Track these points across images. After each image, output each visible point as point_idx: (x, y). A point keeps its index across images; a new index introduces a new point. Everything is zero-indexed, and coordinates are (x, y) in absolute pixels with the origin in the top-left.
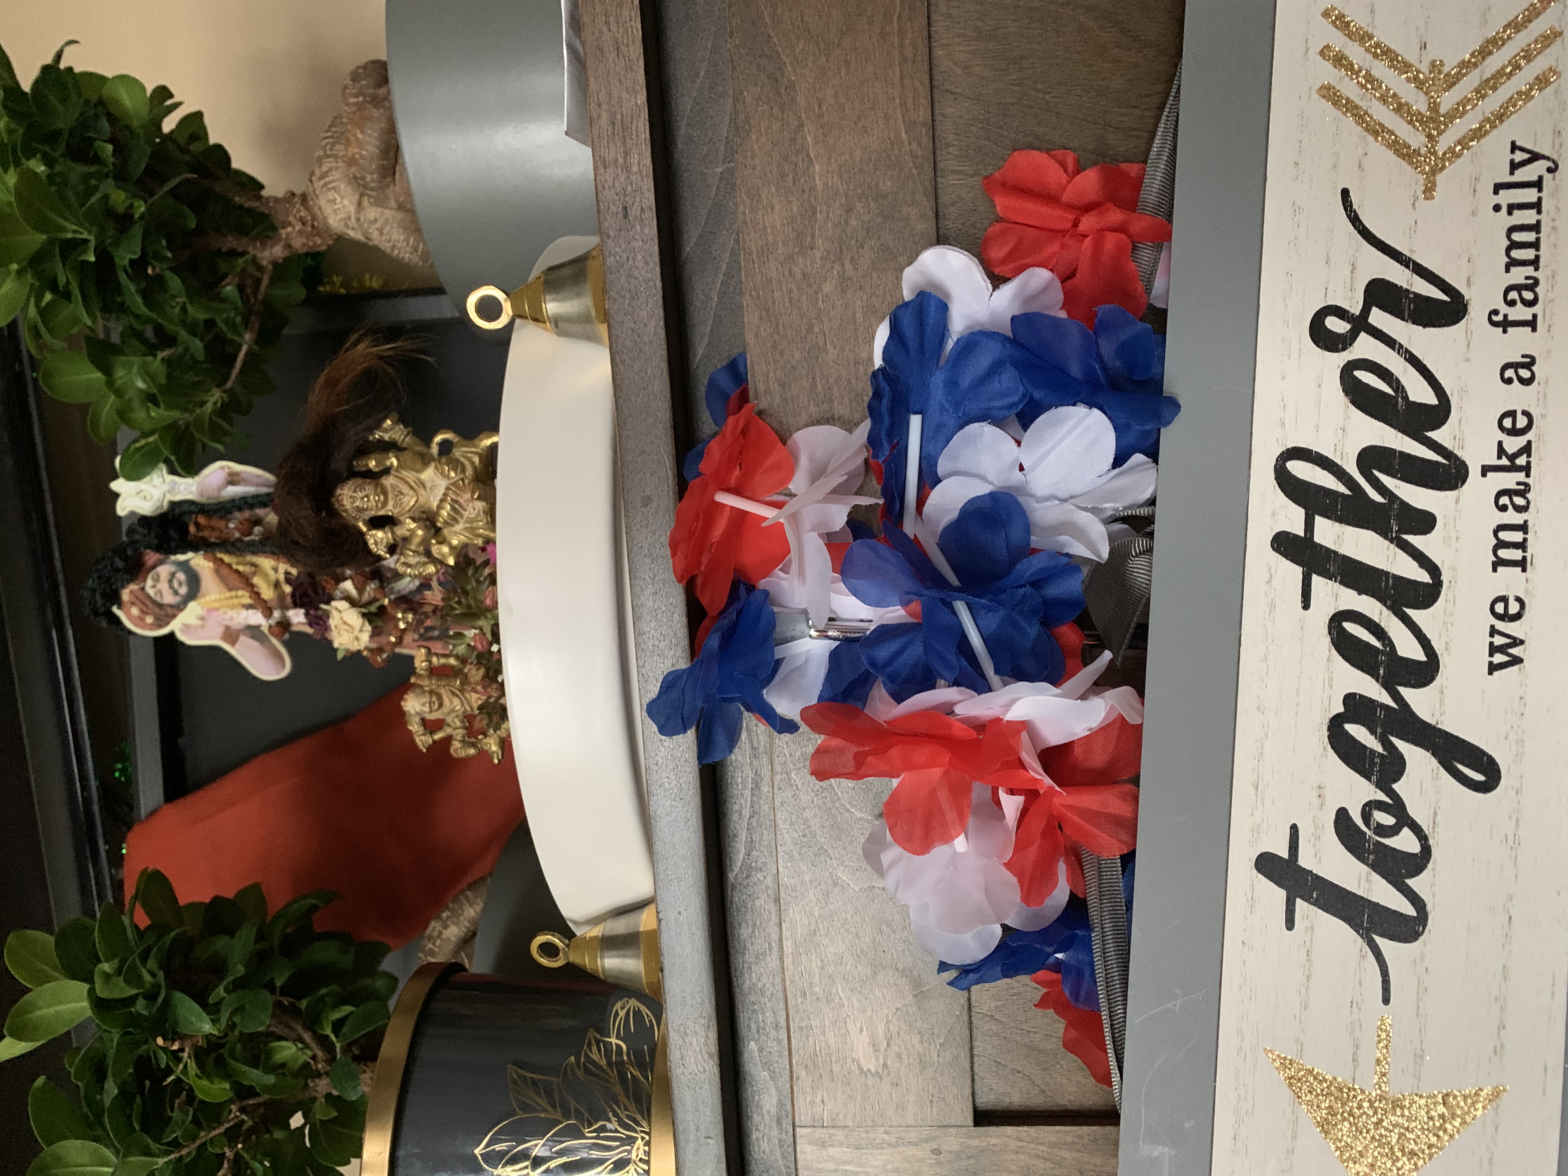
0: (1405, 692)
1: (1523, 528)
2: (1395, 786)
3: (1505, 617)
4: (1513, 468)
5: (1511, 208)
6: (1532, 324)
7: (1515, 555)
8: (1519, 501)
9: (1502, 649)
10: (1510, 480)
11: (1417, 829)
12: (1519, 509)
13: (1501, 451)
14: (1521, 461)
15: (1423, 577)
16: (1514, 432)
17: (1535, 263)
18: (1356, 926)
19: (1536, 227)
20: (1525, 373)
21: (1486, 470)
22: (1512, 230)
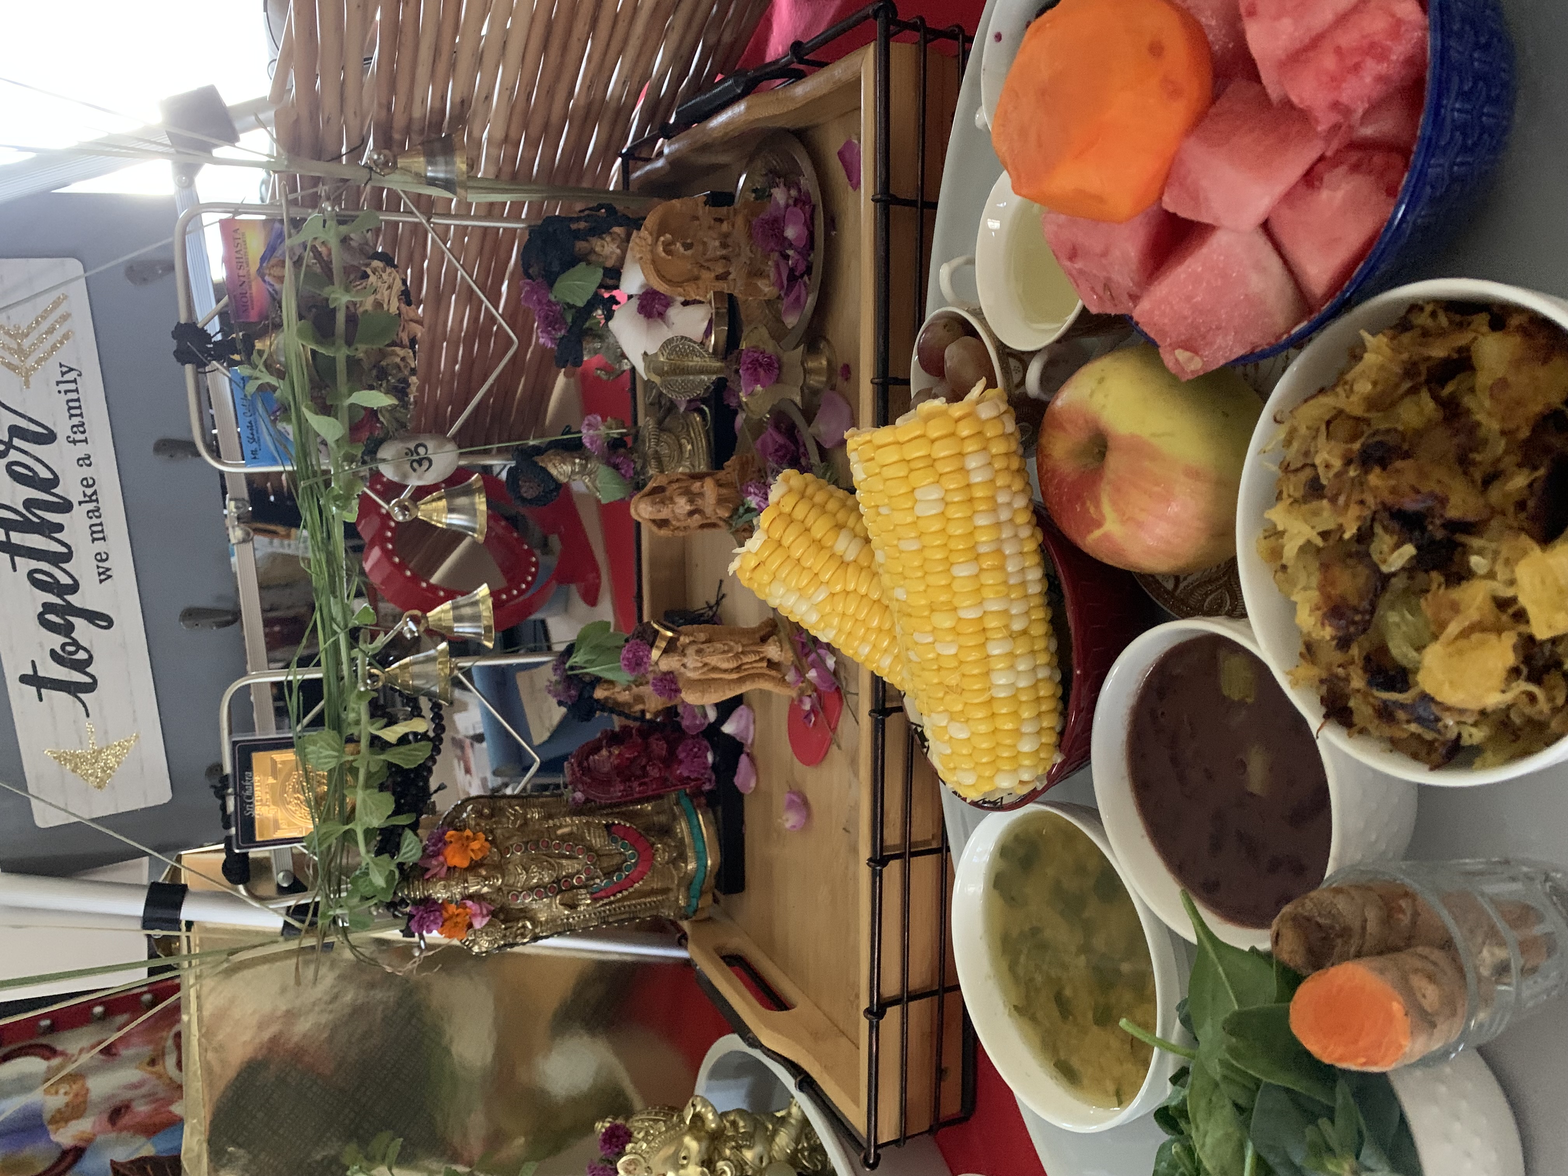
0: (68, 597)
1: (101, 524)
2: (73, 635)
3: (102, 560)
4: (91, 501)
5: (66, 392)
6: (86, 441)
7: (100, 535)
8: (97, 514)
9: (103, 573)
10: (91, 506)
11: (85, 649)
12: (97, 517)
13: (85, 495)
14: (94, 498)
15: (64, 550)
16: (88, 486)
17: (81, 415)
18: (69, 693)
19: (78, 400)
20: (87, 462)
21: (80, 503)
22: (68, 401)
